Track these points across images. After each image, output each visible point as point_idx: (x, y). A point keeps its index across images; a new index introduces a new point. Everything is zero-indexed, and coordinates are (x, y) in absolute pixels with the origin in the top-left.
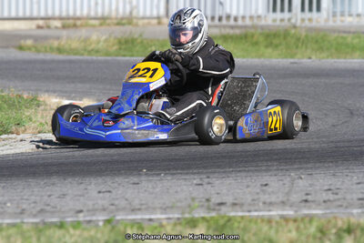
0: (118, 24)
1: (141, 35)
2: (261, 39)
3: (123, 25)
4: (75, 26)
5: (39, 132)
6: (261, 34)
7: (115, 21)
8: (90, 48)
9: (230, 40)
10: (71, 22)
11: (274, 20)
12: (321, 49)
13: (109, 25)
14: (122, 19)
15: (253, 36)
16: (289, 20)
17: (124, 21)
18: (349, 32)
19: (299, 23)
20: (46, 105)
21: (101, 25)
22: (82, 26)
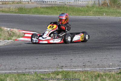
0: (17, 3)
1: (24, 7)
2: (57, 8)
3: (19, 3)
4: (5, 4)
5: (4, 39)
6: (57, 7)
7: (16, 2)
8: (11, 11)
9: (48, 9)
10: (4, 2)
11: (60, 2)
12: (73, 11)
13: (15, 3)
14: (18, 2)
15: (54, 7)
16: (64, 2)
17: (19, 2)
18: (80, 6)
19: (67, 3)
20: (4, 30)
21: (12, 3)
22: (7, 4)
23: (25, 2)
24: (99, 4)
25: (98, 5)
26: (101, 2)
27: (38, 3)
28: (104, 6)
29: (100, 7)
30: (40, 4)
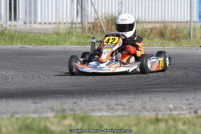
25: (81, 30)
26: (86, 23)
28: (94, 32)
29: (84, 35)
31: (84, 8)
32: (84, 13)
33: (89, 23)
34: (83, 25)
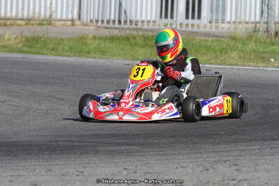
23: (62, 22)
24: (267, 31)
26: (273, 26)
27: (100, 24)
30: (106, 28)
31: (271, 7)
32: (270, 13)
33: (275, 23)
34: (269, 28)
